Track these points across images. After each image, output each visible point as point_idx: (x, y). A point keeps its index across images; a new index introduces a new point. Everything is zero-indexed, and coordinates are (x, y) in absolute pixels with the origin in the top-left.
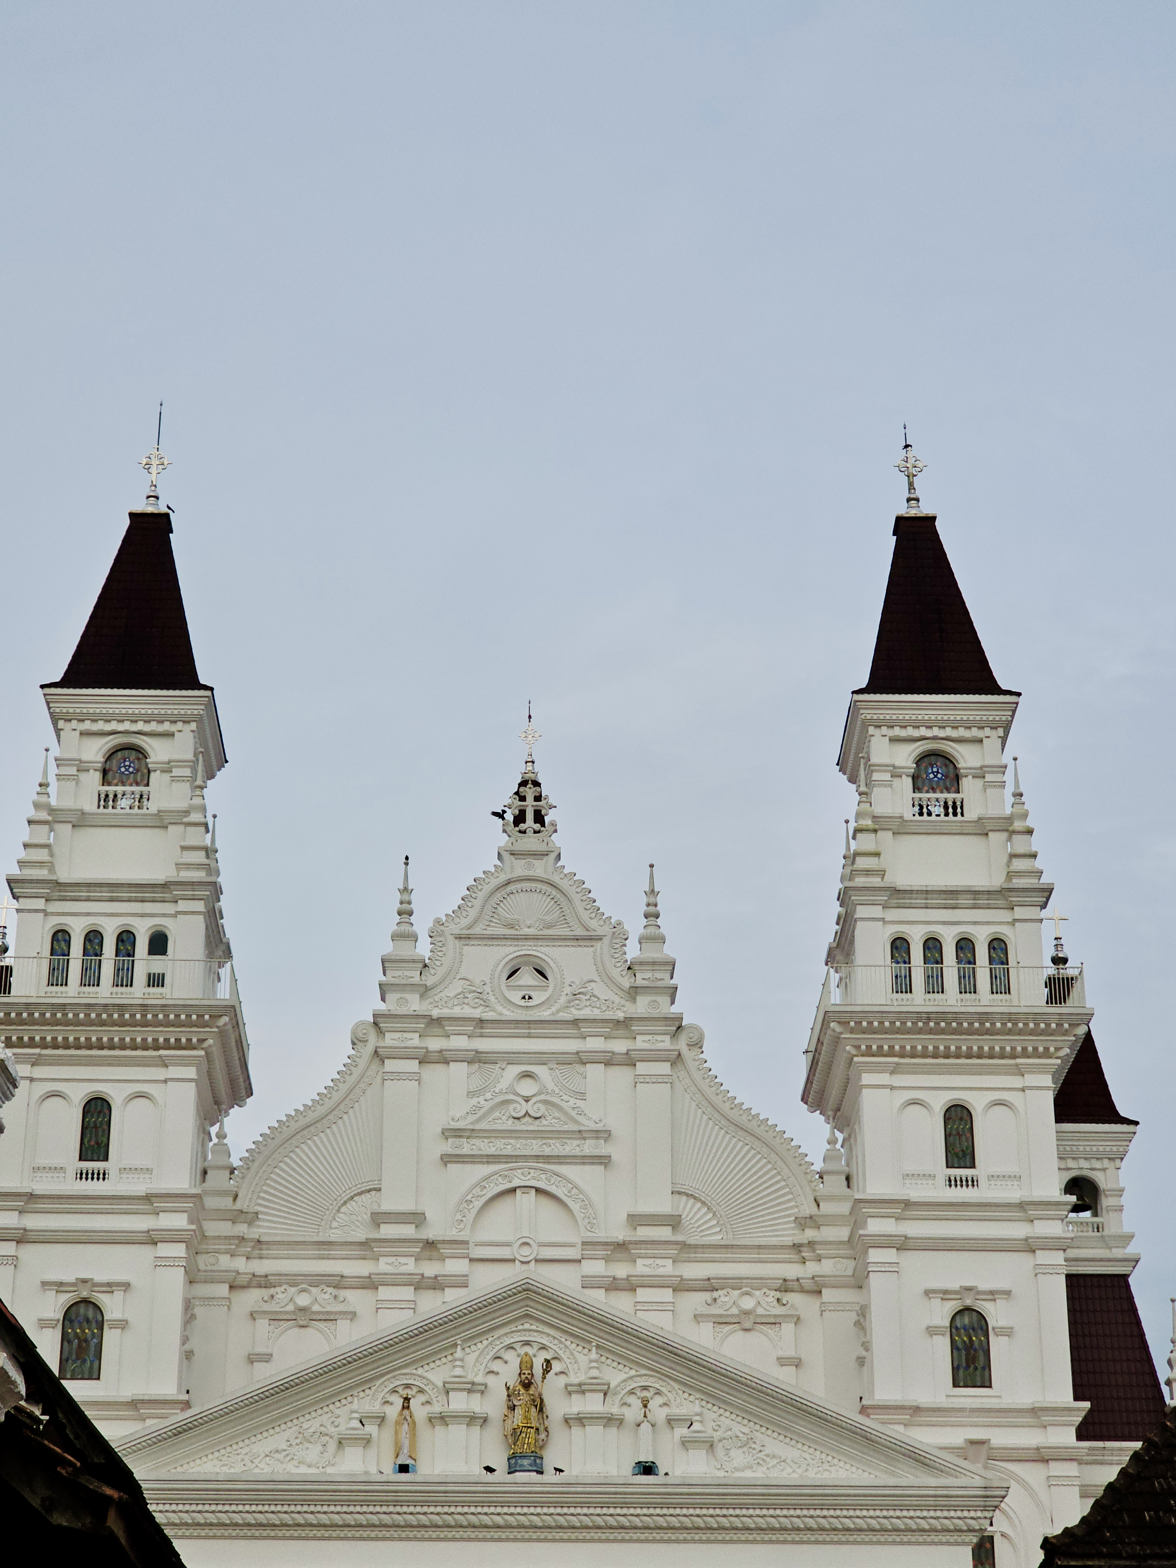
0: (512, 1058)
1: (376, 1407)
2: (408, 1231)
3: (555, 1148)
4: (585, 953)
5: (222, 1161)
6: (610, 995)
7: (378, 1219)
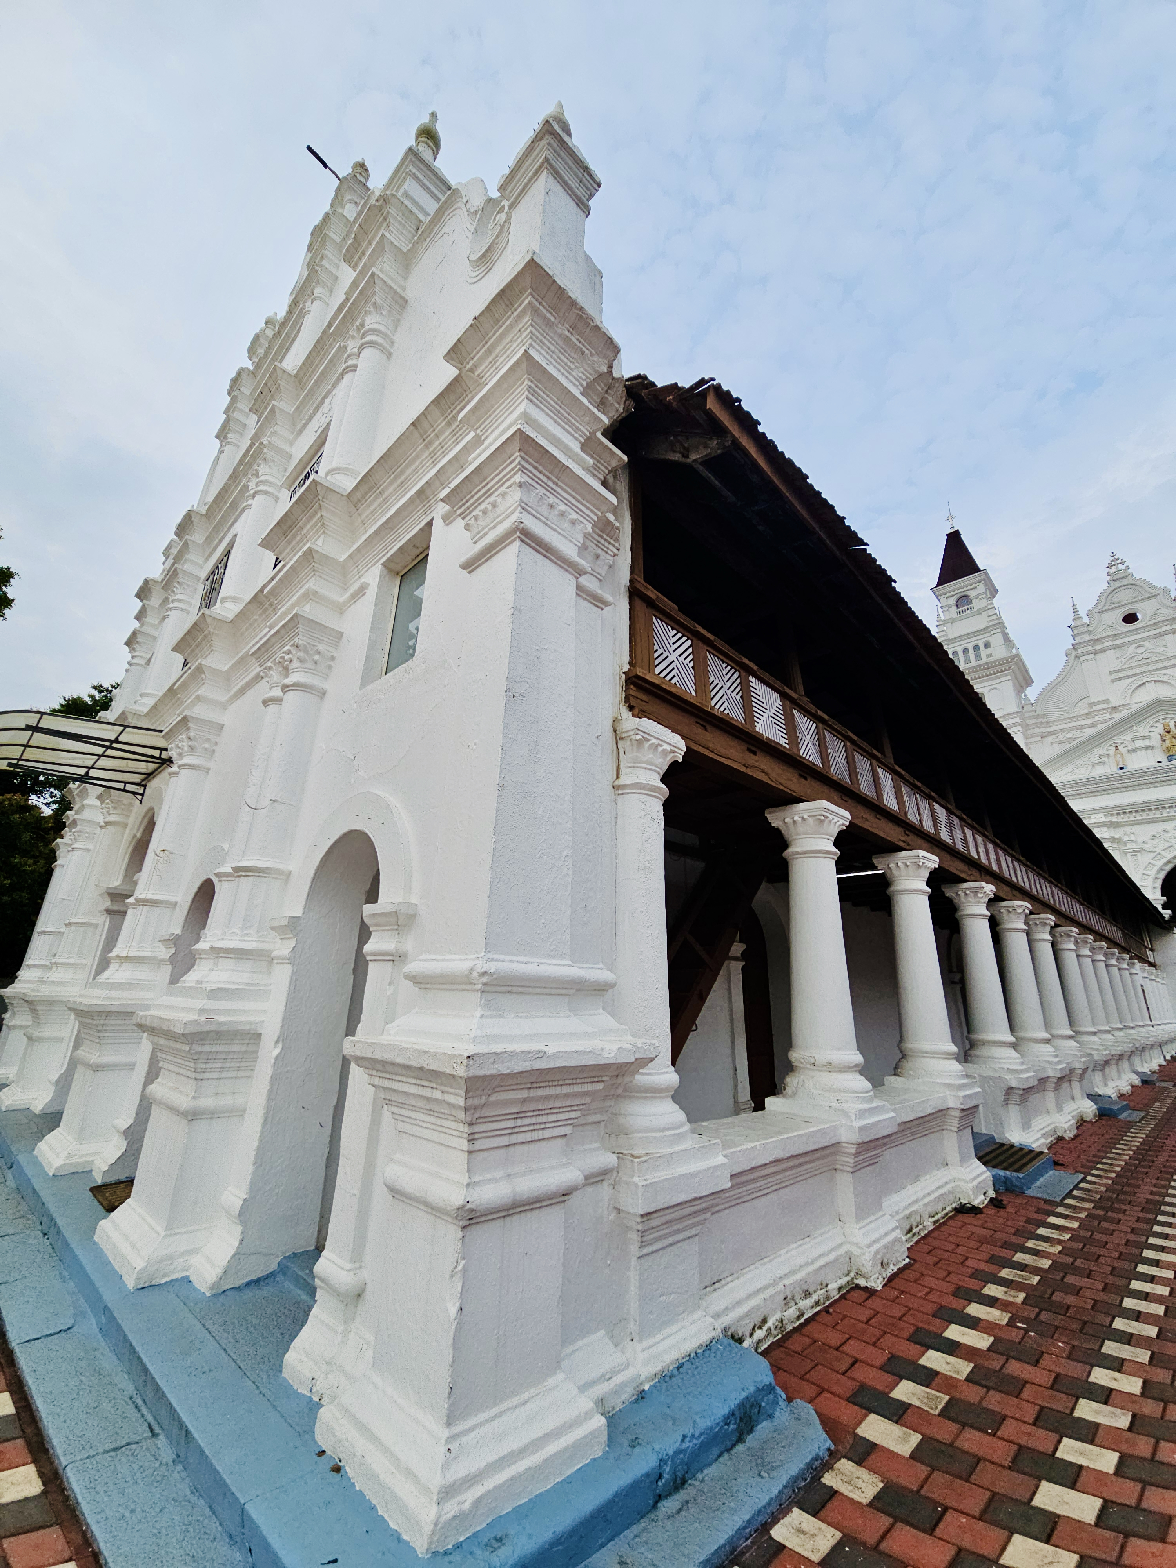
0: (1131, 643)
1: (1105, 752)
2: (1105, 706)
3: (1159, 665)
4: (1154, 601)
5: (1027, 702)
6: (1168, 611)
7: (1091, 705)
